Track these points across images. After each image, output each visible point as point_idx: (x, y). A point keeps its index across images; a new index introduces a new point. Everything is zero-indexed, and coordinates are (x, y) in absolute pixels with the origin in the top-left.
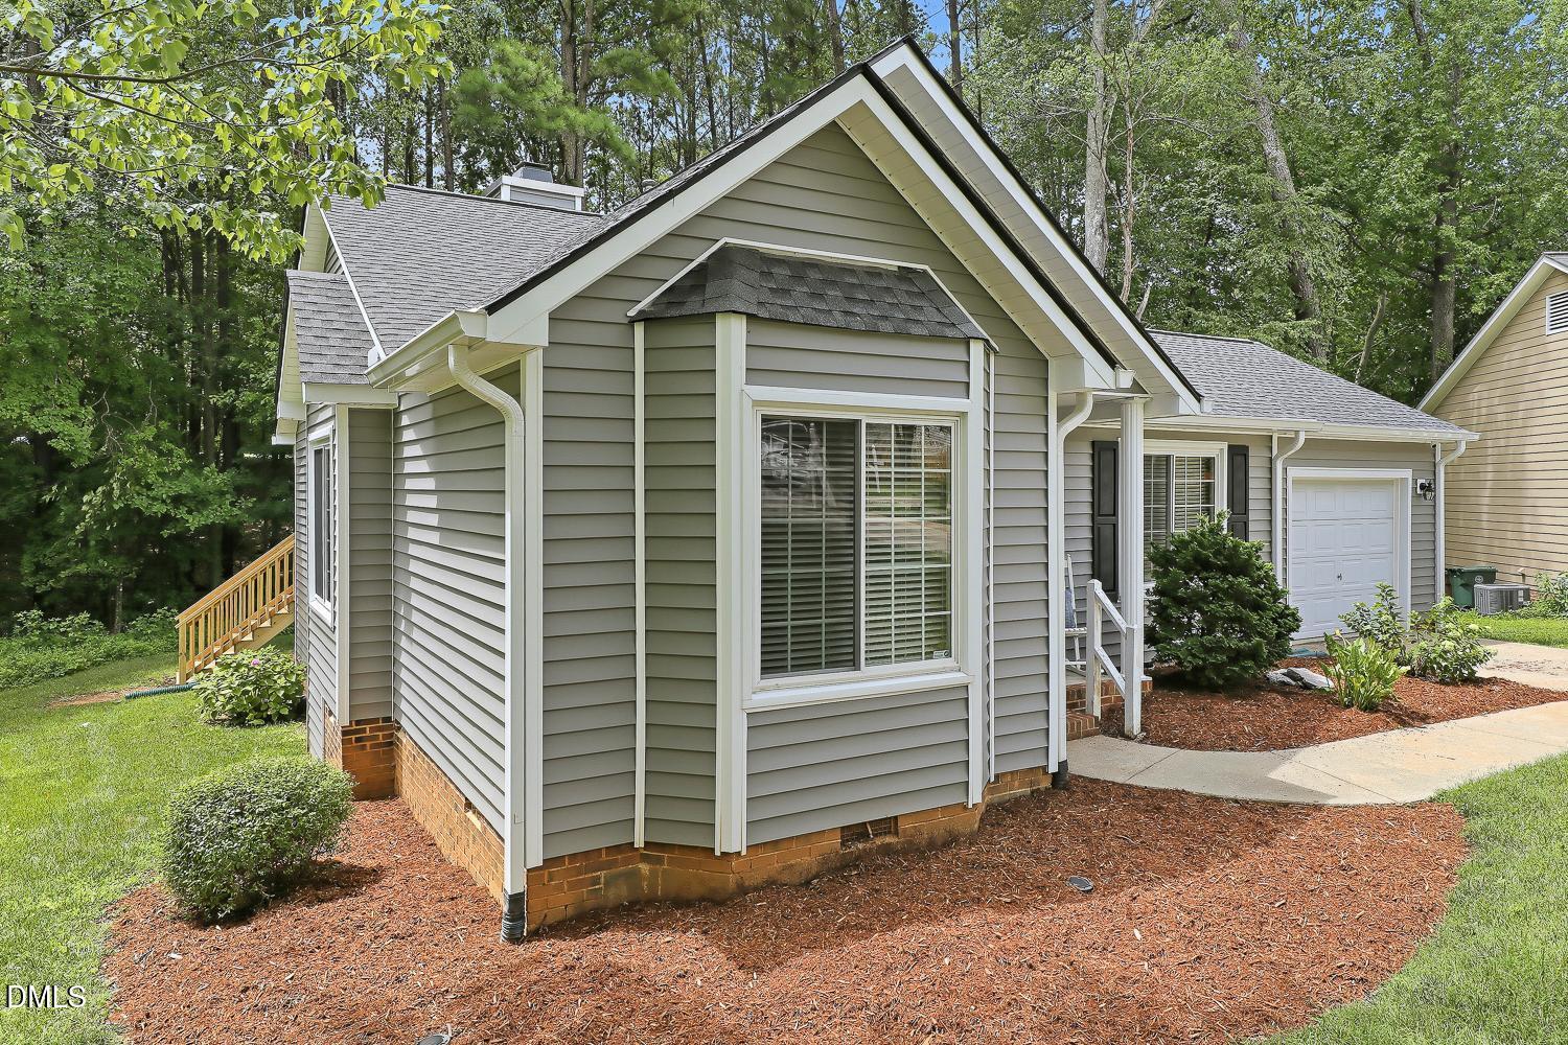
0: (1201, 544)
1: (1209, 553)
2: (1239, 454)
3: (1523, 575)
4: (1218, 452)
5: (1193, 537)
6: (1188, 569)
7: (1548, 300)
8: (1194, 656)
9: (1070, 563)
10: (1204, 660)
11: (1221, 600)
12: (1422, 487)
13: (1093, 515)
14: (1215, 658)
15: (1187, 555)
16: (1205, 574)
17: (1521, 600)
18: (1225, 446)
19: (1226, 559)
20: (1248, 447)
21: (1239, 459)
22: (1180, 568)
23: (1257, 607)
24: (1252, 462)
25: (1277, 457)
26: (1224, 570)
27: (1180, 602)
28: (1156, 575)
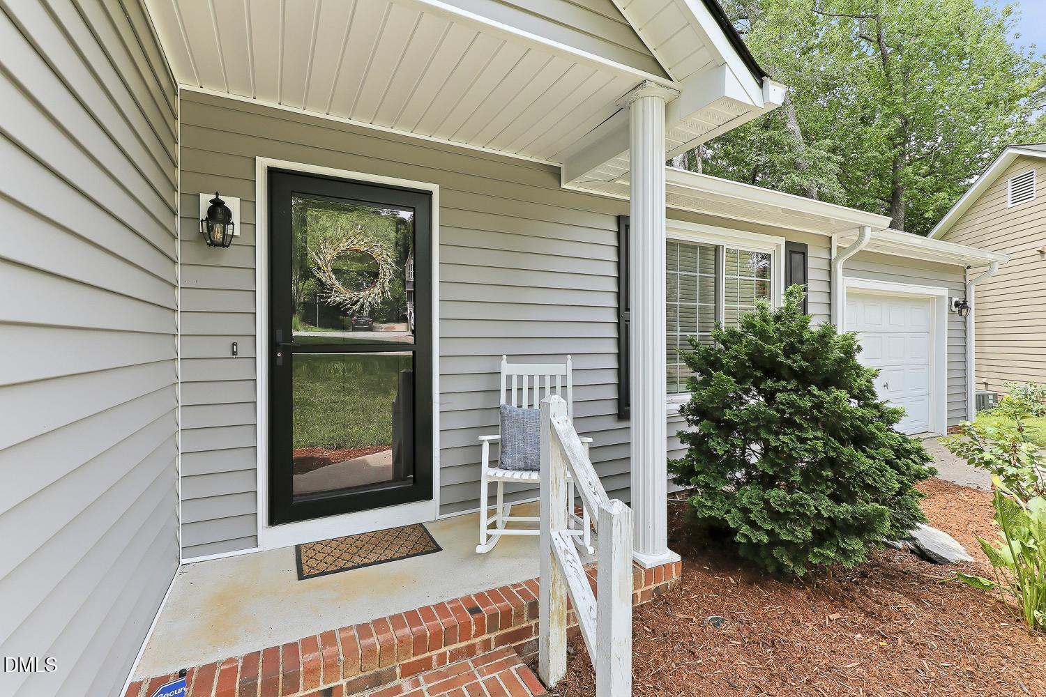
0: (763, 335)
1: (777, 348)
2: (797, 252)
3: (986, 384)
4: (775, 248)
5: (749, 326)
6: (741, 376)
7: (1009, 180)
8: (753, 525)
9: (570, 369)
10: (770, 533)
11: (800, 428)
12: (957, 304)
13: (618, 309)
14: (792, 532)
15: (741, 350)
16: (769, 383)
17: (991, 402)
18: (782, 241)
19: (805, 359)
20: (807, 245)
21: (797, 258)
22: (729, 373)
23: (862, 440)
24: (811, 263)
25: (838, 258)
26: (803, 378)
27: (727, 428)
28: (693, 385)
